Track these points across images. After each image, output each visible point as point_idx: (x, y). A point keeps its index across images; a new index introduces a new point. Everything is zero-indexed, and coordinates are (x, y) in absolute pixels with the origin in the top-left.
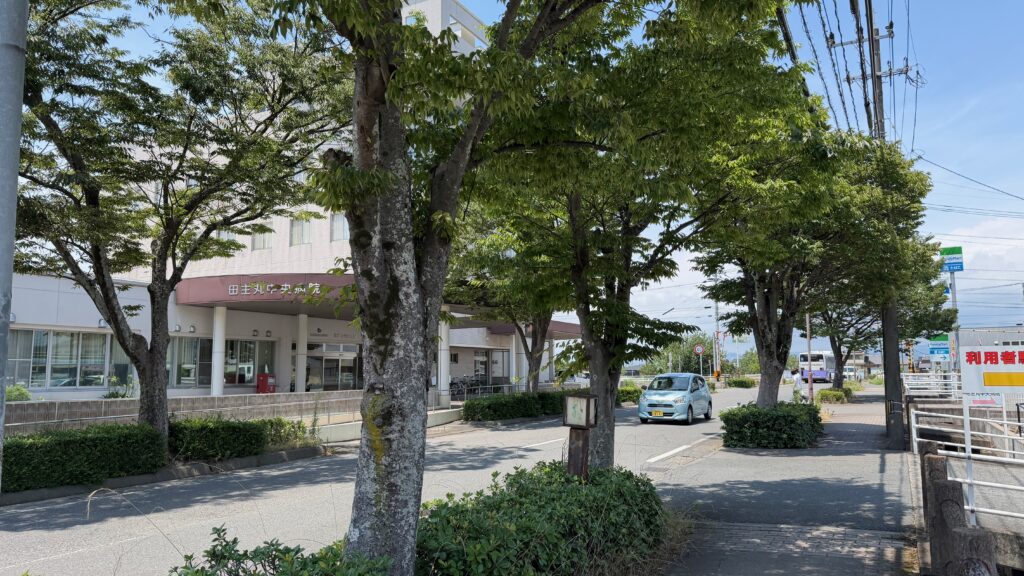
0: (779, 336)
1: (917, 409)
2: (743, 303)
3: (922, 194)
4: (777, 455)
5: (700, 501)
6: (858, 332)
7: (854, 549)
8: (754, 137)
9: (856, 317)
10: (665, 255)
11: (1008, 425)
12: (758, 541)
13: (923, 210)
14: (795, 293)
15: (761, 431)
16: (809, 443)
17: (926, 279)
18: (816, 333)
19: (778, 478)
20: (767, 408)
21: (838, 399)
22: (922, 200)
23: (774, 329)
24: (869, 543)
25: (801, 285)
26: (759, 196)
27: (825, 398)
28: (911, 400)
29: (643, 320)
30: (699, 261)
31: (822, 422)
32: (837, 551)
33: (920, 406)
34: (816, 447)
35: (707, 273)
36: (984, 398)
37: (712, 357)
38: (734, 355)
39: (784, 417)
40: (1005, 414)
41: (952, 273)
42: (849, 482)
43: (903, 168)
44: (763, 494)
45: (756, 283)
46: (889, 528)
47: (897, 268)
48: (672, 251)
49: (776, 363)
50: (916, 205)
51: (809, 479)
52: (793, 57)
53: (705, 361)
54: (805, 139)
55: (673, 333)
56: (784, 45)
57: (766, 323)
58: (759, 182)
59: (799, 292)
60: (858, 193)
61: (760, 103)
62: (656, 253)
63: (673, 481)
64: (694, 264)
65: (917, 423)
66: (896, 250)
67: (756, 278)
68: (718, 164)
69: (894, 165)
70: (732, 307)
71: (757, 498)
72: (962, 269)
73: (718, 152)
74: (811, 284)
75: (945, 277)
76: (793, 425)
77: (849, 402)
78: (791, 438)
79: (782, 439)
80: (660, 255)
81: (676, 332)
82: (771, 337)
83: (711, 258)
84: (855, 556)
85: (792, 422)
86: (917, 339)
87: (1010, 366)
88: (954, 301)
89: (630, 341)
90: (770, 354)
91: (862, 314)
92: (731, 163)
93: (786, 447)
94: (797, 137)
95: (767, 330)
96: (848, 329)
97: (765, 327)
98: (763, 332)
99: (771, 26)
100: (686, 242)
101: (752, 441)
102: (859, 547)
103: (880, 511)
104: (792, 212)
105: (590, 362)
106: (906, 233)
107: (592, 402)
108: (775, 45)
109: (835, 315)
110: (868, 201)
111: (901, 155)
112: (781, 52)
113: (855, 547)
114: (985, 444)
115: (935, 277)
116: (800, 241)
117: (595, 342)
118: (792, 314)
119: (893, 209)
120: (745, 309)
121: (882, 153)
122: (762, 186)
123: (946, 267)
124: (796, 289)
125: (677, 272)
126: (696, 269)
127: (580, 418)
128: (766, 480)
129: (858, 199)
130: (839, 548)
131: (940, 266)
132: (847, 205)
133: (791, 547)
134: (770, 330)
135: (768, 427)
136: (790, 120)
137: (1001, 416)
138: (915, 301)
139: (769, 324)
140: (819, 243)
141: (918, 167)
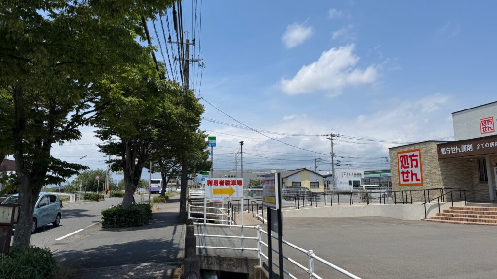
0: (135, 172)
1: (191, 205)
2: (120, 156)
3: (201, 113)
4: (128, 230)
5: (82, 258)
6: (174, 171)
7: (154, 272)
8: (124, 75)
9: (173, 163)
10: (73, 127)
11: (224, 210)
12: (109, 275)
13: (200, 120)
14: (145, 152)
15: (122, 219)
16: (145, 223)
17: (202, 149)
18: (155, 171)
19: (126, 242)
20: (127, 207)
21: (162, 201)
22: (200, 116)
23: (133, 168)
24: (161, 269)
25: (148, 148)
26: (125, 104)
27: (156, 201)
28: (190, 201)
29: (57, 162)
30: (98, 132)
31: (153, 212)
32: (147, 275)
33: (193, 203)
34: (148, 224)
35: (102, 139)
36: (216, 199)
37: (105, 182)
38: (116, 181)
39: (134, 211)
40: (223, 205)
41: (212, 147)
42: (159, 240)
43: (194, 101)
44: (117, 251)
45: (127, 146)
46: (172, 260)
47: (189, 143)
48: (78, 125)
49: (133, 185)
50: (198, 118)
51: (141, 241)
52: (149, 42)
53: (101, 184)
54: (148, 81)
55: (74, 170)
56: (145, 36)
57: (130, 166)
58: (125, 97)
59: (147, 151)
60: (175, 109)
61: (127, 59)
62: (68, 126)
63: (68, 250)
64: (96, 134)
65: (191, 210)
66: (189, 136)
67: (127, 143)
68: (105, 84)
69: (191, 99)
70: (114, 157)
71: (114, 253)
72: (215, 146)
73: (106, 79)
74: (153, 148)
75: (209, 148)
76: (137, 215)
77: (167, 202)
78: (136, 221)
79: (131, 222)
80: (71, 127)
81: (76, 169)
82: (131, 172)
83: (105, 131)
84: (154, 276)
85: (137, 213)
86: (197, 174)
87: (222, 186)
88: (212, 158)
89: (48, 173)
90: (130, 181)
91: (175, 163)
92: (112, 85)
93: (133, 226)
94: (145, 79)
95: (130, 169)
96: (170, 169)
97: (129, 167)
98: (128, 170)
99: (140, 25)
100: (87, 122)
101: (117, 224)
102: (156, 271)
103: (169, 253)
104: (141, 114)
105: (20, 185)
106: (194, 129)
107: (17, 210)
108: (141, 34)
109: (164, 163)
110: (179, 113)
111: (194, 96)
112: (144, 39)
113: (155, 271)
114: (216, 218)
115: (206, 148)
116: (148, 127)
117: (24, 173)
118: (143, 162)
119: (190, 118)
120: (121, 158)
121: (187, 94)
122: (126, 99)
123: (210, 145)
124: (145, 150)
125: (80, 137)
126: (97, 136)
127: (7, 219)
128: (120, 243)
129: (175, 112)
130: (147, 273)
131: (208, 144)
132: (170, 114)
133: (125, 276)
134: (132, 169)
135: (125, 217)
136: (141, 70)
137: (222, 206)
138: (197, 158)
139: (131, 166)
140: (156, 129)
141: (200, 102)
